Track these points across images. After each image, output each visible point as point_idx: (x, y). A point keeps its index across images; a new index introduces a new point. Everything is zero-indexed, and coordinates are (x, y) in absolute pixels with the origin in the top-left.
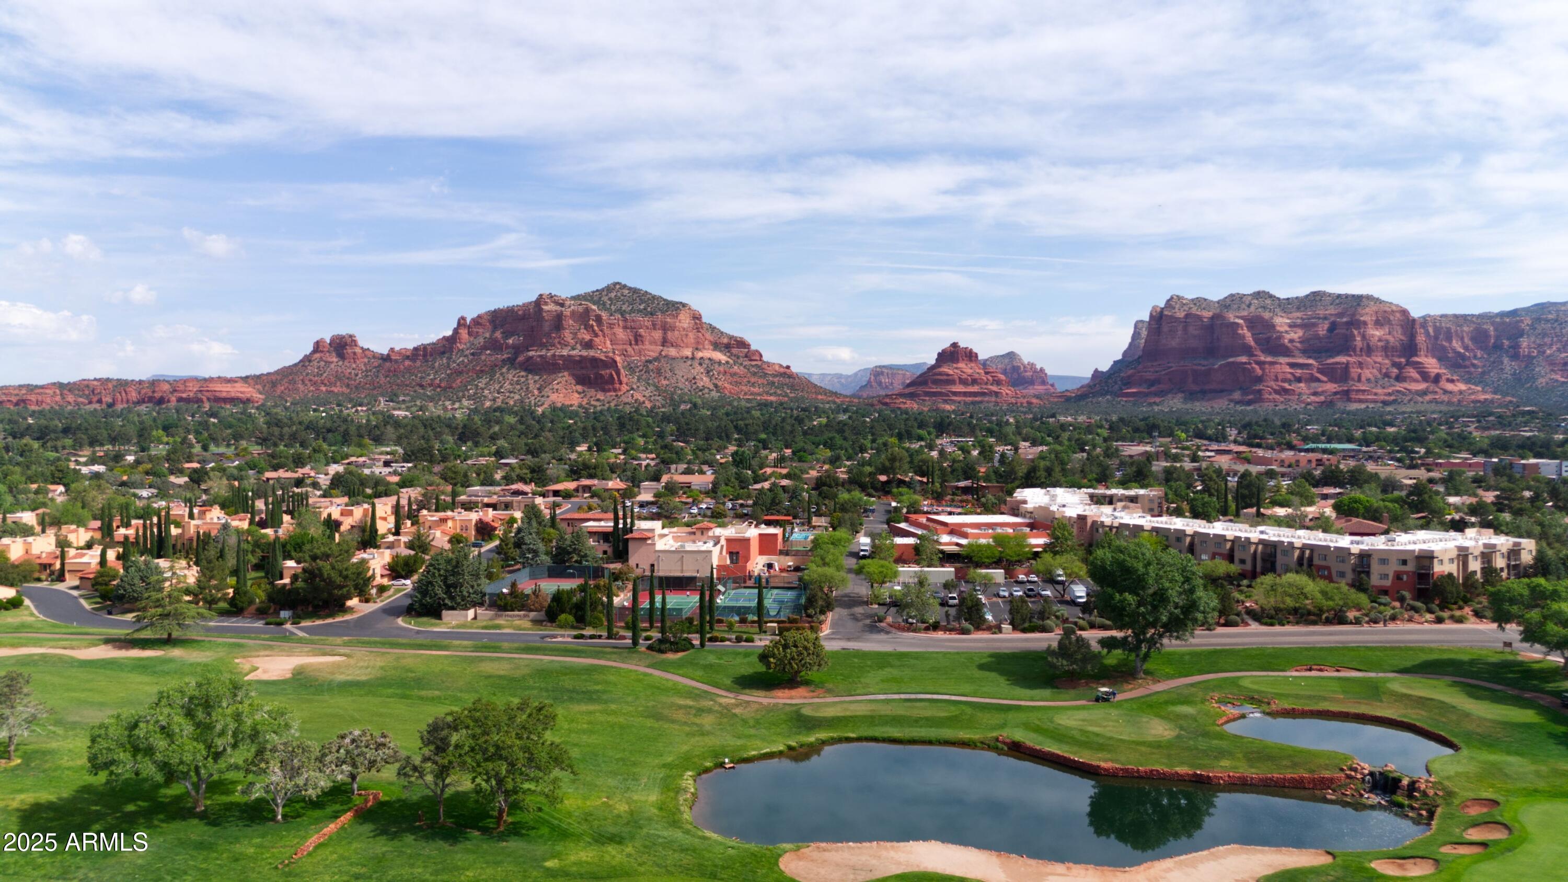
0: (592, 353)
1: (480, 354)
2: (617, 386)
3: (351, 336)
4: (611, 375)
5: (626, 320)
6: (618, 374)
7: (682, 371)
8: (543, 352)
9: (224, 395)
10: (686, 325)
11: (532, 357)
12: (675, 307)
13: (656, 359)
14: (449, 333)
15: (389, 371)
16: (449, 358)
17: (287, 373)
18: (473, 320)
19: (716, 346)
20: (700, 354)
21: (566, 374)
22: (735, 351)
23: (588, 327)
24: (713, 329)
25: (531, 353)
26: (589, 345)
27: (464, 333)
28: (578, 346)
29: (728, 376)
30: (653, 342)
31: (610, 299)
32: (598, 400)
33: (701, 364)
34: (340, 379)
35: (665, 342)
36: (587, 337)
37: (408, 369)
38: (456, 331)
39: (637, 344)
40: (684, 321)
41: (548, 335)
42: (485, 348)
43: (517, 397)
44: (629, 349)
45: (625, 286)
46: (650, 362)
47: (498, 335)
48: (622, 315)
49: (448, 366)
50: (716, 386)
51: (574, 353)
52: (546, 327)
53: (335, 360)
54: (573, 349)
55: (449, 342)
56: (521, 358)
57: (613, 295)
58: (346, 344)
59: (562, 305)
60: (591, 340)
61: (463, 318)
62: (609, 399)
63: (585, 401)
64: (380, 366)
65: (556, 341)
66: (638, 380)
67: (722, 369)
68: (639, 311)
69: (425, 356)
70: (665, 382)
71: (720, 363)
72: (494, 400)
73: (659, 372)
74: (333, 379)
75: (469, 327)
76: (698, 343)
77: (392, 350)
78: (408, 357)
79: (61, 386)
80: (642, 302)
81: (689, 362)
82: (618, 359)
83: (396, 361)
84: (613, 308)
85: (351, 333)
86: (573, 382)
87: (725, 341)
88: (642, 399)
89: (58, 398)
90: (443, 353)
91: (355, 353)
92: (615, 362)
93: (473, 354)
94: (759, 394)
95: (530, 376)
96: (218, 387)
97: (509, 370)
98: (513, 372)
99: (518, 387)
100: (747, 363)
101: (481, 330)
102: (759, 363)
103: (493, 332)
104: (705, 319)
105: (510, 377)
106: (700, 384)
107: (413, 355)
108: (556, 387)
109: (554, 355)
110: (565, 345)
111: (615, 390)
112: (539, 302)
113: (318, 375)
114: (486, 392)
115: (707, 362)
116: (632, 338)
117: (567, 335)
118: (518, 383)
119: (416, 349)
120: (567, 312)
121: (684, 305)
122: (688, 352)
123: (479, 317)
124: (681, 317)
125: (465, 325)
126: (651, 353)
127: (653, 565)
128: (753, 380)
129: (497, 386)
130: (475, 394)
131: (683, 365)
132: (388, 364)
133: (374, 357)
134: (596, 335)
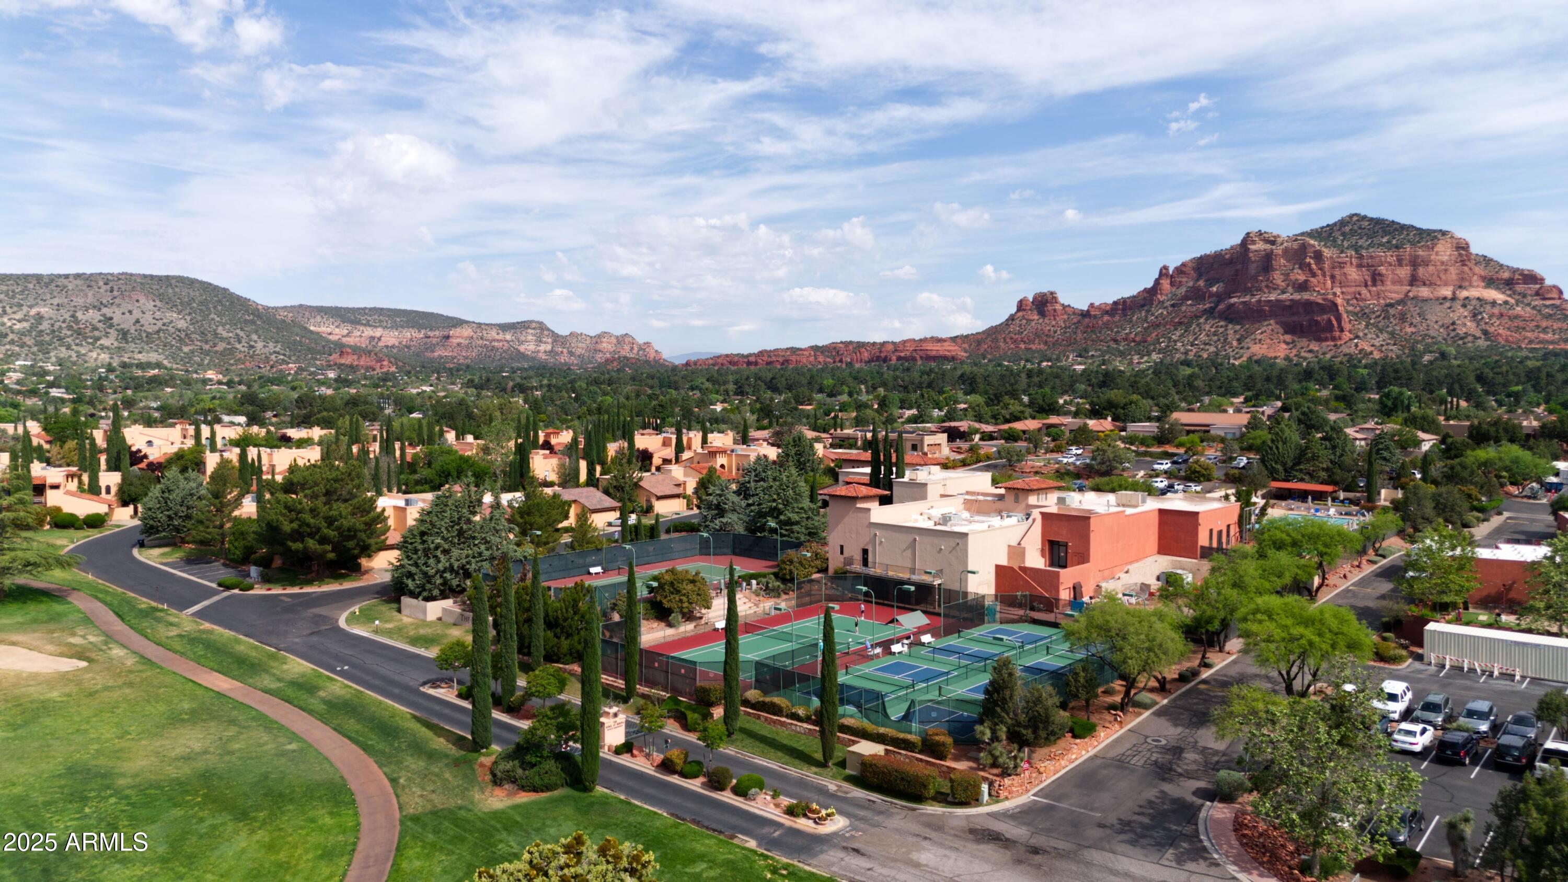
0: (1306, 296)
1: (1181, 304)
2: (1337, 334)
3: (1052, 293)
4: (1330, 321)
5: (1361, 257)
6: (1339, 318)
7: (1436, 316)
8: (1247, 298)
9: (934, 353)
10: (1445, 258)
11: (1233, 305)
12: (1430, 237)
13: (1399, 302)
14: (1150, 284)
15: (1088, 327)
16: (1148, 311)
17: (993, 333)
18: (1177, 269)
19: (1490, 282)
20: (1464, 293)
21: (1272, 322)
22: (1520, 288)
23: (1304, 266)
24: (1487, 261)
25: (1233, 300)
26: (1303, 287)
27: (1165, 283)
28: (1290, 289)
29: (1505, 320)
30: (1399, 282)
31: (1344, 234)
32: (1310, 351)
33: (1464, 306)
34: (1039, 337)
35: (1414, 280)
36: (1302, 278)
37: (1107, 326)
38: (1157, 282)
39: (1374, 284)
40: (1444, 252)
41: (1255, 278)
42: (1185, 298)
43: (1212, 349)
44: (1364, 291)
45: (1365, 217)
46: (1391, 305)
47: (1201, 283)
48: (1357, 251)
49: (1146, 320)
50: (1485, 333)
51: (1284, 296)
52: (1253, 268)
53: (1036, 317)
54: (1283, 292)
55: (1150, 294)
56: (1221, 307)
57: (1347, 229)
58: (1047, 302)
59: (1273, 243)
60: (1306, 281)
61: (1165, 268)
62: (1325, 349)
63: (1294, 352)
64: (1079, 322)
65: (1263, 284)
66: (1367, 326)
67: (1496, 311)
68: (1381, 245)
69: (1124, 310)
70: (1409, 330)
71: (1494, 303)
72: (1186, 353)
73: (1403, 318)
74: (1032, 337)
75: (1172, 277)
76: (1463, 279)
77: (1092, 305)
78: (1107, 312)
79: (815, 348)
80: (1386, 233)
81: (1448, 304)
82: (1339, 301)
83: (1095, 316)
84: (1346, 244)
85: (1052, 290)
86: (1281, 330)
87: (1506, 275)
88: (1368, 349)
89: (812, 359)
90: (1143, 306)
91: (1055, 310)
92: (1336, 305)
93: (1173, 306)
94: (1552, 342)
95: (1230, 326)
96: (929, 346)
97: (1206, 320)
98: (1211, 322)
99: (1215, 338)
100: (1538, 302)
101: (1184, 280)
102: (1558, 302)
103: (1198, 280)
104: (1475, 249)
105: (1207, 327)
106: (1462, 331)
107: (1112, 309)
108: (1259, 337)
109: (1259, 301)
110: (1272, 288)
111: (1334, 339)
112: (1247, 240)
113: (1021, 333)
114: (1179, 344)
115: (1474, 302)
116: (1368, 278)
117: (1278, 277)
118: (1215, 334)
119: (1115, 303)
120: (1278, 250)
121: (1444, 233)
122: (1447, 292)
123: (1183, 265)
124: (1440, 247)
125: (1167, 275)
126: (1393, 295)
127: (865, 552)
128: (1544, 324)
129: (1191, 338)
130: (1167, 346)
131: (1438, 308)
132: (1087, 320)
133: (1074, 313)
134: (1314, 275)
